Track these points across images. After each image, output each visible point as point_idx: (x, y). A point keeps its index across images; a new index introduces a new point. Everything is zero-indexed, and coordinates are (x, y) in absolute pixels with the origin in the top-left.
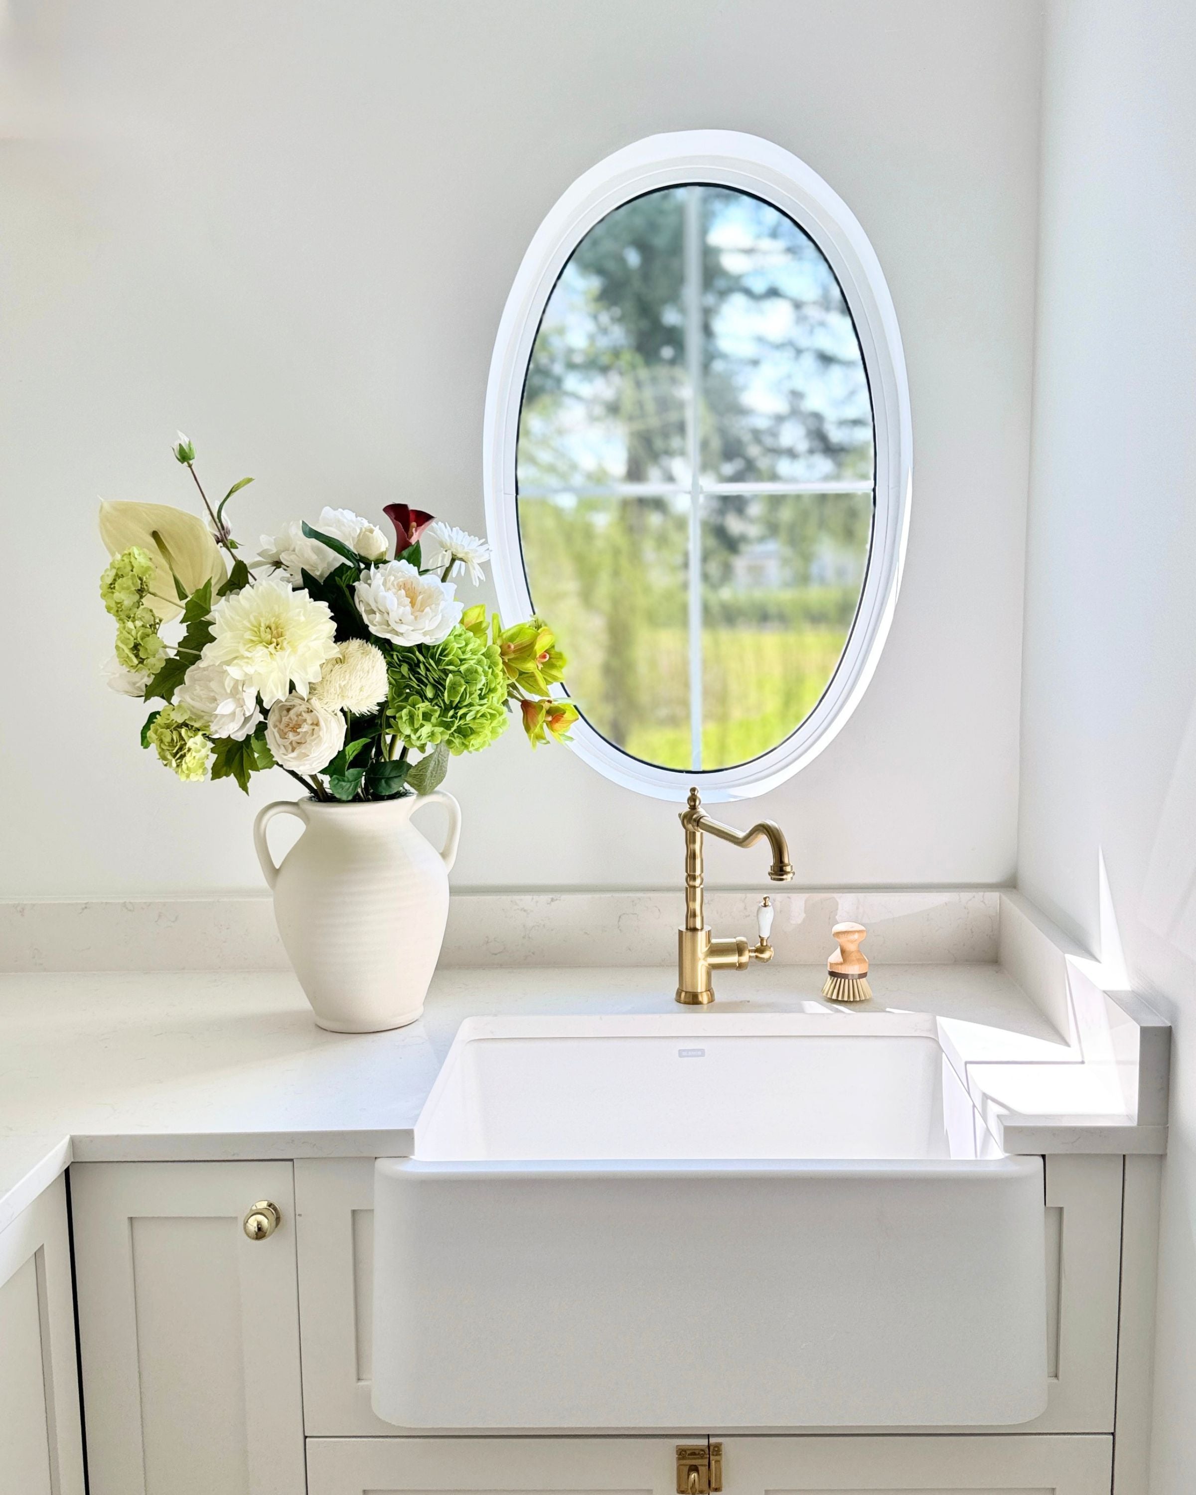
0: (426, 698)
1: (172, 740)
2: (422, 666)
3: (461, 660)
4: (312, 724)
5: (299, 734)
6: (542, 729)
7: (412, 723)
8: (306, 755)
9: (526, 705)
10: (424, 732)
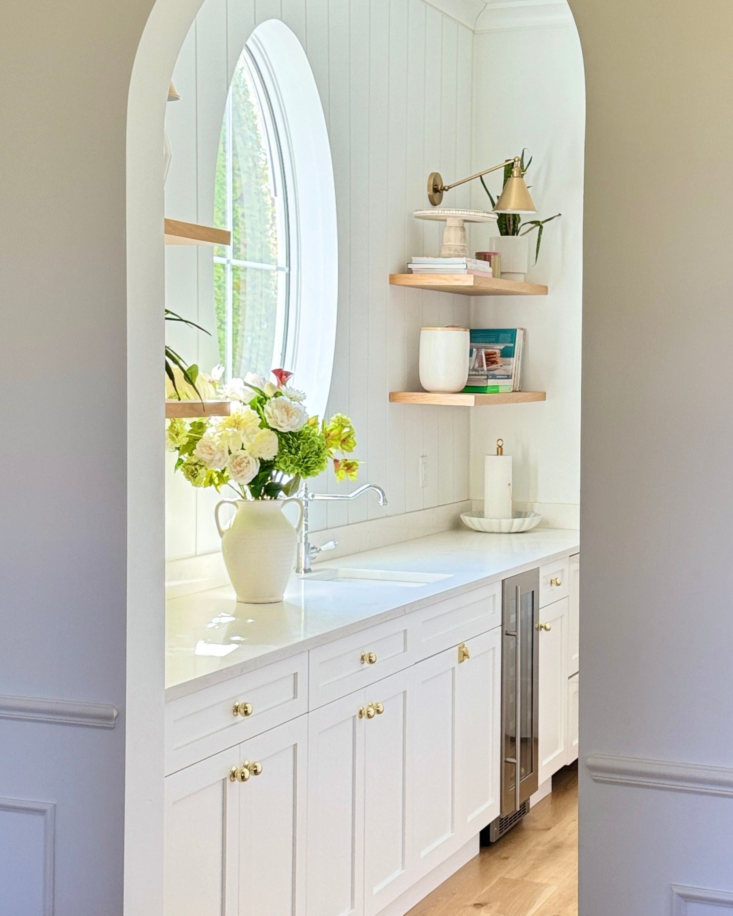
0: (292, 453)
1: (192, 470)
2: (291, 440)
3: (308, 438)
4: (246, 463)
5: (241, 467)
6: (342, 473)
7: (286, 464)
8: (243, 476)
9: (336, 461)
10: (290, 469)
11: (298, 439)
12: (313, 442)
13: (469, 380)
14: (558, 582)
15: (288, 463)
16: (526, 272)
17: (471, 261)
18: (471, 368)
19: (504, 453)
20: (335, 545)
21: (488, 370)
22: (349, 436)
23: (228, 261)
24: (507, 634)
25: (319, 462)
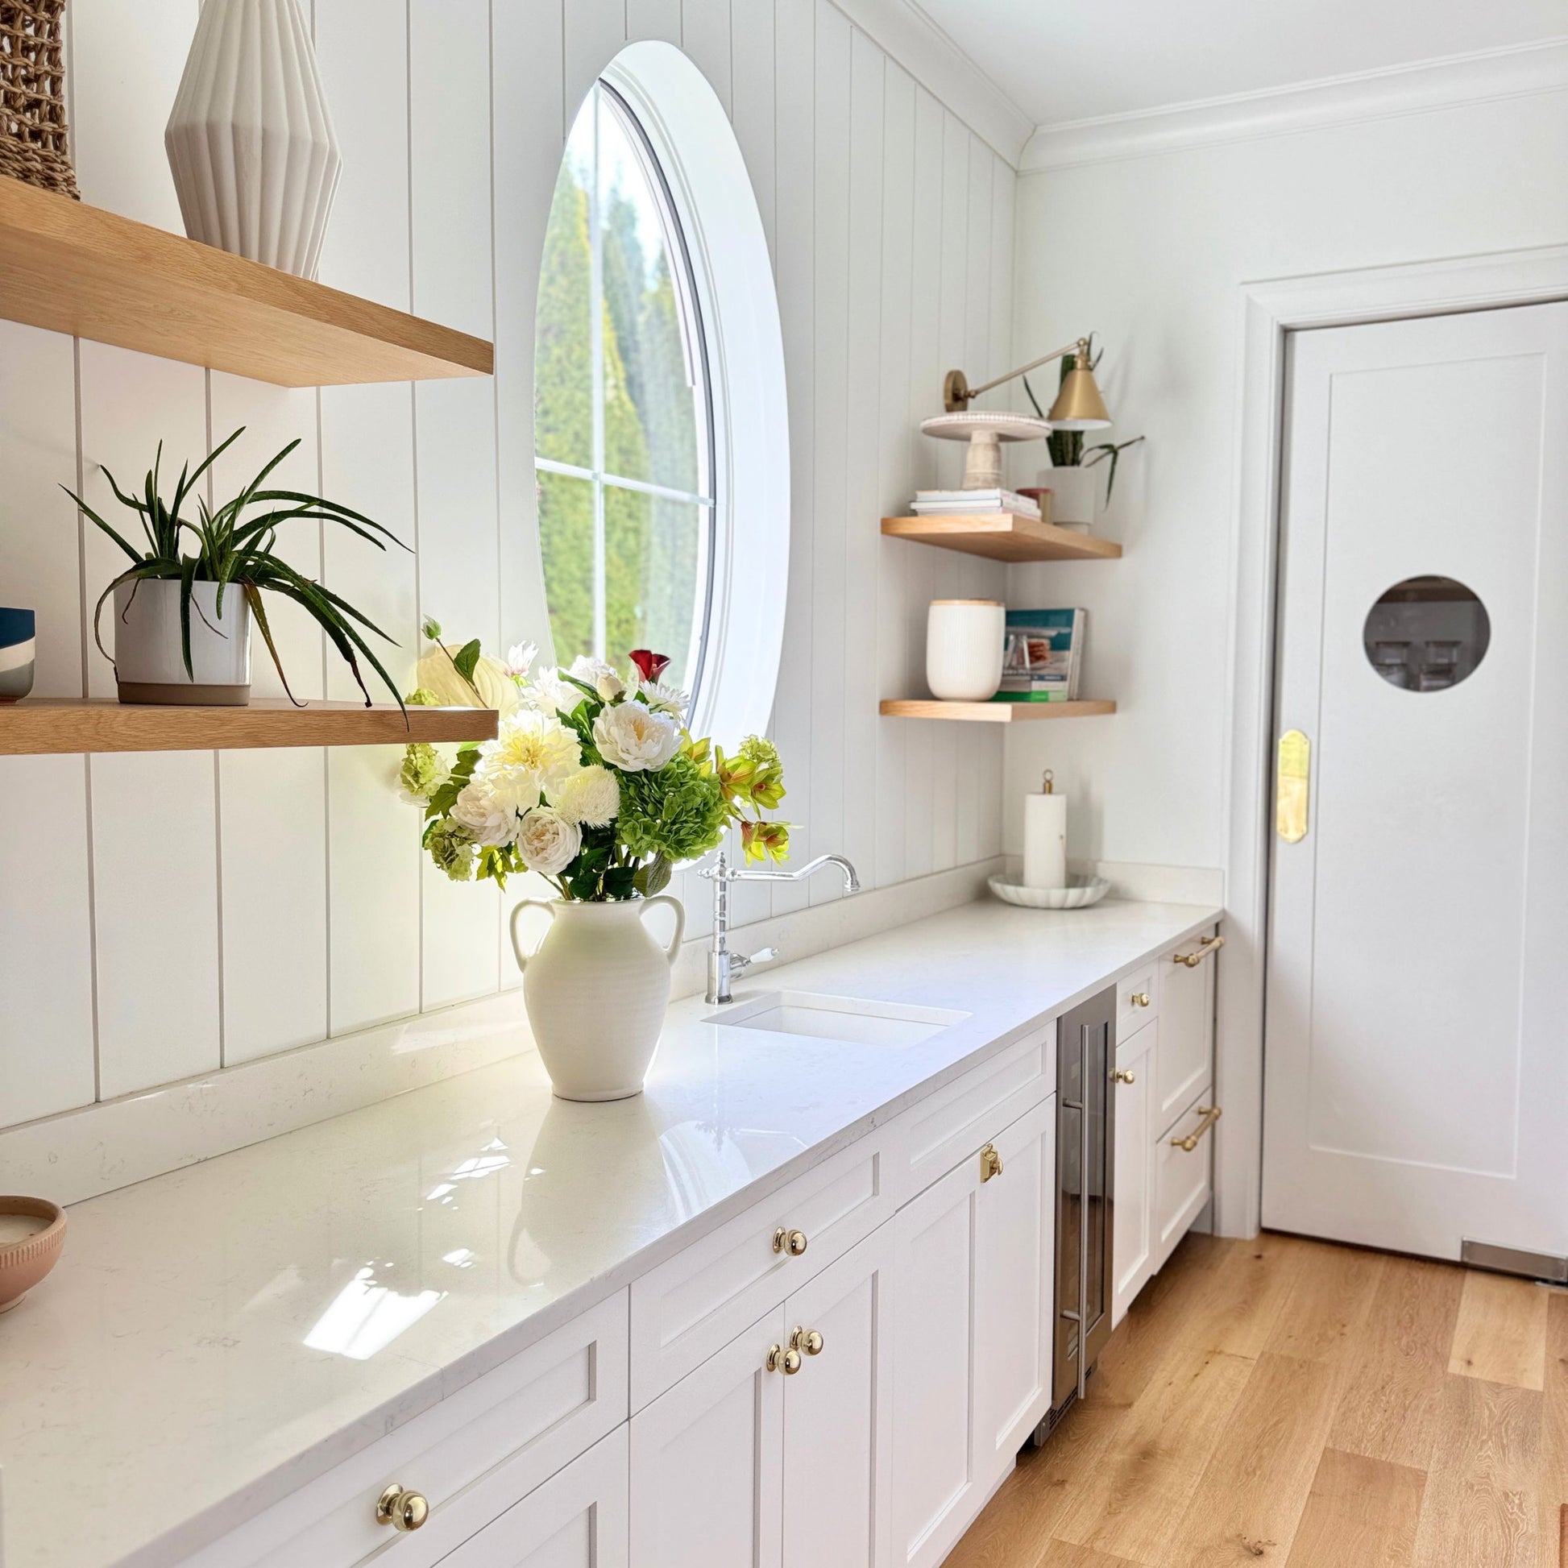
0: (648, 814)
1: (445, 847)
2: (646, 787)
3: (681, 783)
4: (554, 833)
5: (542, 841)
6: (758, 847)
7: (635, 835)
8: (546, 859)
9: (746, 825)
10: (643, 844)
11: (660, 786)
12: (692, 791)
13: (1003, 683)
14: (1145, 1001)
15: (639, 834)
16: (1091, 521)
17: (1008, 496)
18: (1007, 665)
19: (1054, 789)
20: (773, 955)
21: (1033, 669)
22: (770, 777)
23: (595, 476)
24: (1065, 1105)
25: (704, 831)
